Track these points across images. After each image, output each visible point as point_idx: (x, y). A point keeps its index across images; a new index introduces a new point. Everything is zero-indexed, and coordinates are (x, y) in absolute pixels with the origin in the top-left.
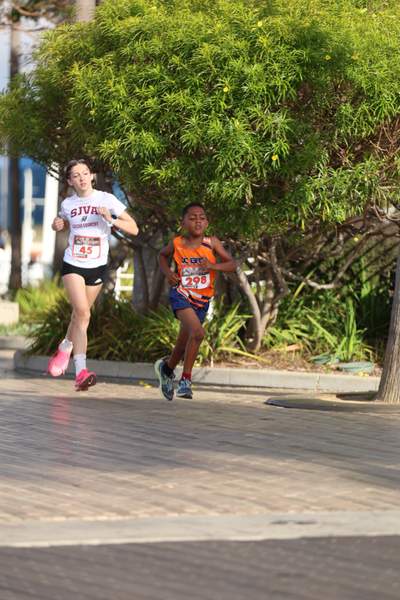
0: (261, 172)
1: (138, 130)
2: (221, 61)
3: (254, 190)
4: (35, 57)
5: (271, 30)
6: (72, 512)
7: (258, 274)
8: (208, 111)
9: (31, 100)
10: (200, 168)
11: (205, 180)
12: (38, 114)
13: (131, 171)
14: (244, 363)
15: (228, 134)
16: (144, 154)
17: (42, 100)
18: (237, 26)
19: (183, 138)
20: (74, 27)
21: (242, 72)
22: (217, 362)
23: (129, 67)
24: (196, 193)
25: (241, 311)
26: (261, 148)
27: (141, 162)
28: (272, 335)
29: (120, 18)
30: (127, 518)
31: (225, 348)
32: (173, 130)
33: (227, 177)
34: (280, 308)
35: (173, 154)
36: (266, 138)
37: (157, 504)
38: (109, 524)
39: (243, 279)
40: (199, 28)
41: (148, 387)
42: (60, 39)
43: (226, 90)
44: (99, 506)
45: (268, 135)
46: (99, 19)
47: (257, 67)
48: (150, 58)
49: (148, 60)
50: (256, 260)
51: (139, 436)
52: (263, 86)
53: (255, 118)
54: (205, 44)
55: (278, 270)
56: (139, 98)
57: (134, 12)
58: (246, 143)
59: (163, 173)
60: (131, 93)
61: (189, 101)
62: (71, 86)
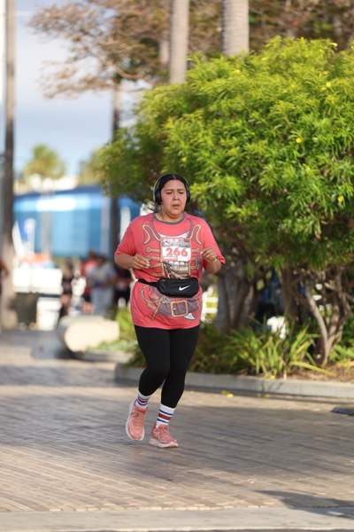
0: (329, 211)
1: (223, 175)
2: (295, 117)
3: (323, 227)
4: (136, 112)
5: (339, 90)
6: (166, 503)
7: (325, 300)
8: (283, 159)
9: (131, 149)
10: (275, 208)
11: (279, 217)
12: (137, 161)
13: (216, 210)
14: (312, 376)
15: (300, 178)
16: (228, 196)
17: (140, 150)
18: (309, 86)
19: (262, 182)
20: (169, 88)
21: (313, 126)
22: (290, 375)
23: (215, 121)
24: (272, 229)
25: (310, 331)
26: (329, 191)
27: (224, 202)
28: (338, 352)
29: (209, 80)
30: (213, 509)
31: (296, 363)
32: (253, 174)
33: (299, 215)
34: (344, 329)
35: (252, 195)
36: (333, 182)
37: (239, 497)
38: (198, 514)
39: (312, 303)
40: (276, 88)
41: (230, 396)
42: (157, 97)
43: (298, 141)
44: (190, 498)
45: (335, 179)
46: (190, 80)
47: (325, 121)
48: (234, 114)
49: (232, 116)
50: (324, 287)
51: (222, 438)
52: (330, 137)
53: (323, 165)
54: (281, 101)
55: (343, 296)
56: (224, 147)
57: (221, 74)
58: (315, 187)
59: (243, 212)
60: (217, 143)
61: (266, 150)
62: (166, 138)
